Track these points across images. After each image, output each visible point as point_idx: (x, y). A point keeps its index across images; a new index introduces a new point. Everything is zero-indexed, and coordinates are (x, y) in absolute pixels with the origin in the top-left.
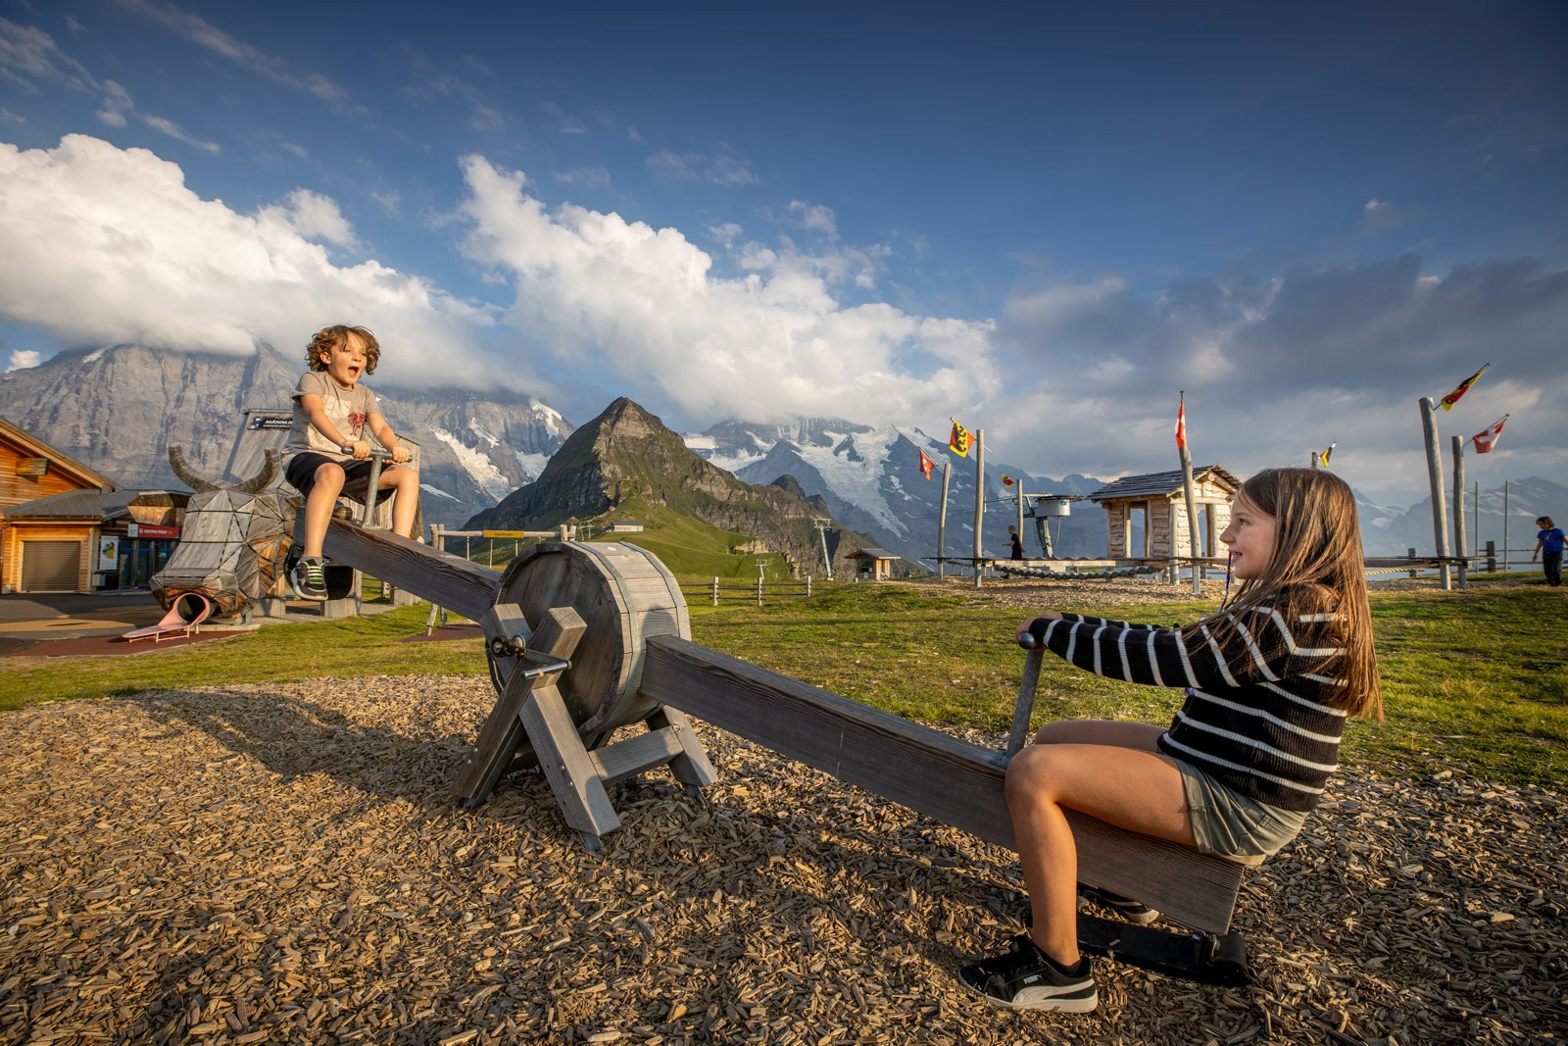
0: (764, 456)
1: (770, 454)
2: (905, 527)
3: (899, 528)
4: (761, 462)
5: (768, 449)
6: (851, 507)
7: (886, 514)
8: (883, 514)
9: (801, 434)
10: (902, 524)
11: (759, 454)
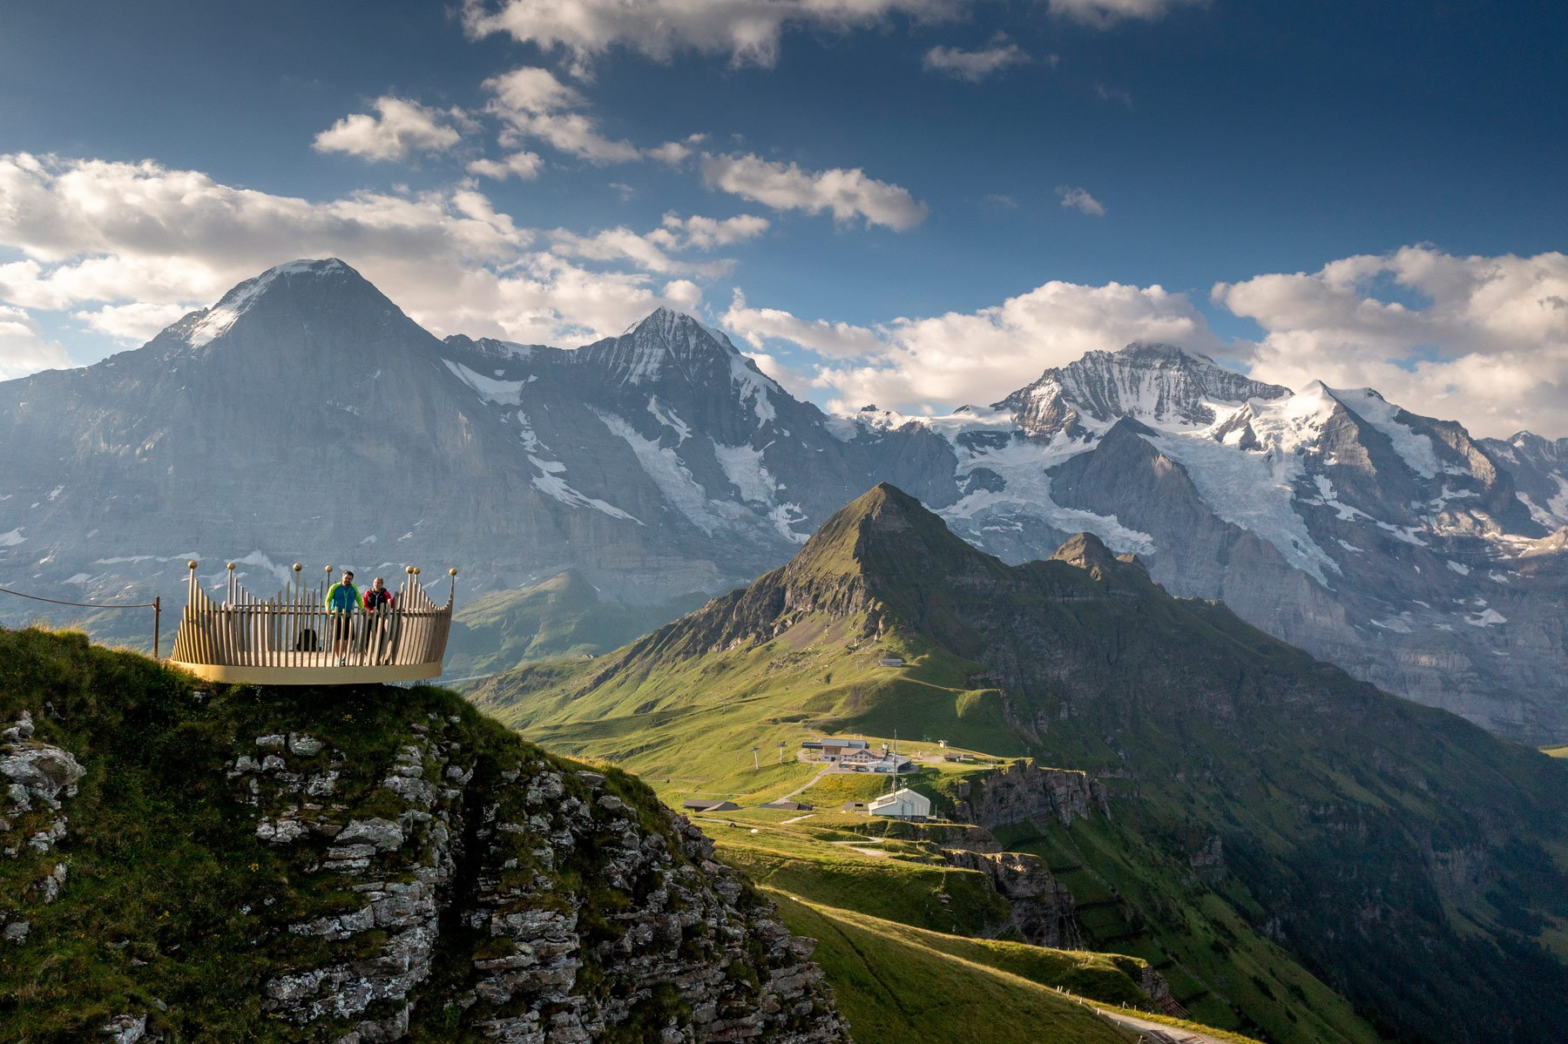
0: (1094, 444)
1: (1106, 439)
2: (1335, 567)
3: (1325, 569)
4: (1087, 456)
5: (1101, 433)
6: (1239, 532)
7: (1301, 543)
8: (1296, 545)
9: (1160, 403)
10: (1330, 561)
11: (1087, 440)
